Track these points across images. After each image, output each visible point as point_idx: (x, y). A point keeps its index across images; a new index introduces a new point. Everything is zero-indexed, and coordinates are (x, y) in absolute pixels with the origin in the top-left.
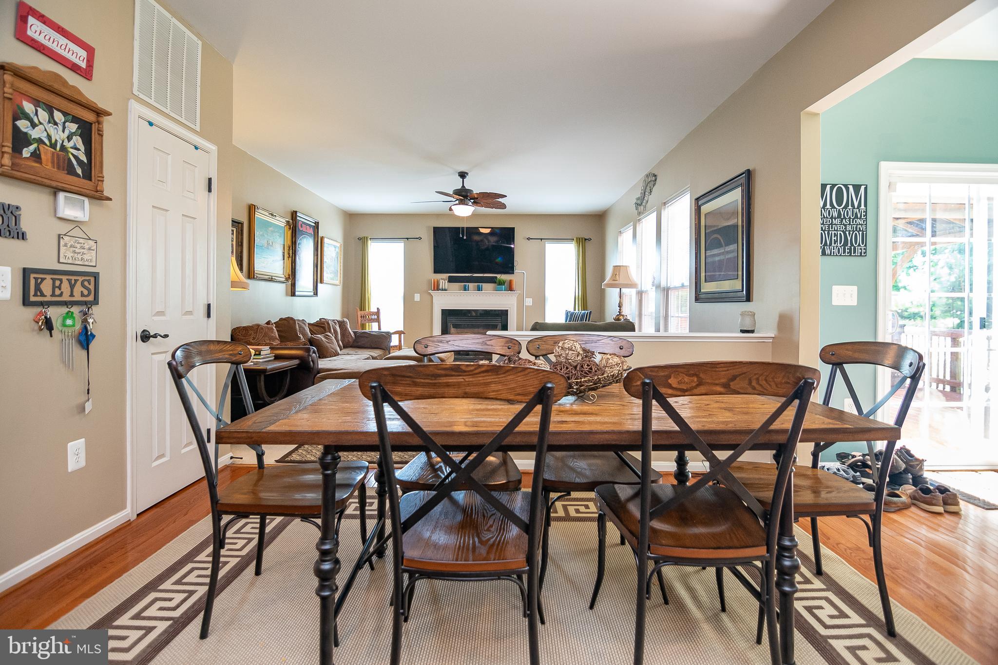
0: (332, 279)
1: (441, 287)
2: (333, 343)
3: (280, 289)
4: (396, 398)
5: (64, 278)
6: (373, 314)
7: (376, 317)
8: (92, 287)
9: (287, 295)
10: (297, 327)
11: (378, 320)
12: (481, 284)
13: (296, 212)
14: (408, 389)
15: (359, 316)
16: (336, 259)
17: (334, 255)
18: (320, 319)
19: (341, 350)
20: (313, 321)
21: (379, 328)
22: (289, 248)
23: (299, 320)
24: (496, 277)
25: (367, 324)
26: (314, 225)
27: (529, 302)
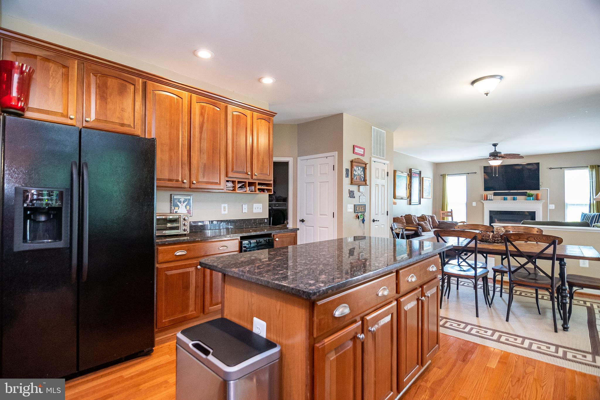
0: (428, 196)
1: (488, 198)
2: (428, 226)
3: (405, 202)
4: (441, 236)
5: (360, 206)
6: (449, 212)
7: (450, 214)
8: (364, 208)
9: (408, 204)
10: (413, 218)
11: (452, 216)
12: (515, 196)
13: (411, 169)
14: (444, 234)
15: (441, 213)
16: (429, 187)
17: (428, 184)
18: (422, 215)
19: (432, 229)
20: (419, 215)
21: (452, 220)
22: (409, 184)
23: (413, 216)
24: (527, 192)
25: (446, 217)
26: (419, 172)
27: (552, 207)
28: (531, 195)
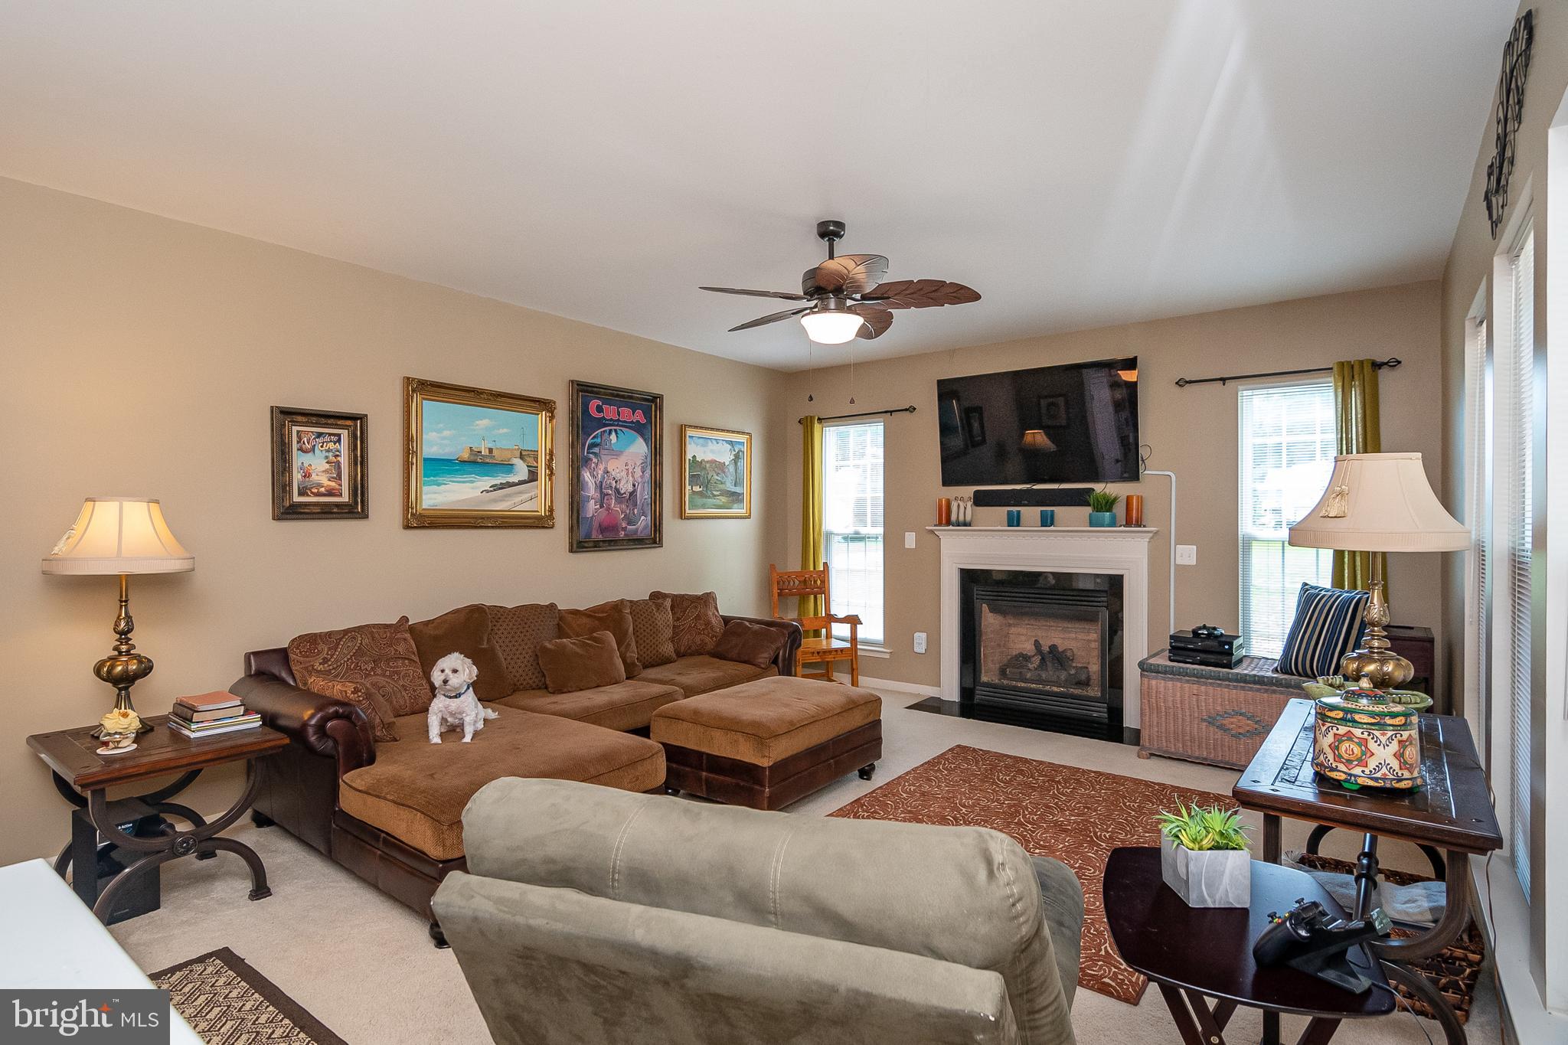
1: (954, 517)
7: (819, 582)
12: (1050, 509)
15: (775, 581)
22: (552, 455)
24: (1091, 491)
27: (1186, 555)
28: (1107, 504)
